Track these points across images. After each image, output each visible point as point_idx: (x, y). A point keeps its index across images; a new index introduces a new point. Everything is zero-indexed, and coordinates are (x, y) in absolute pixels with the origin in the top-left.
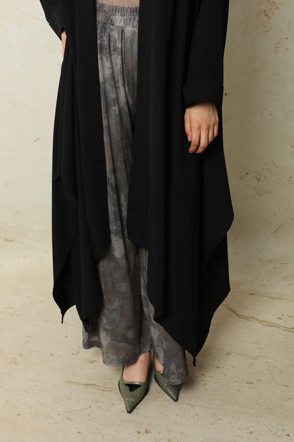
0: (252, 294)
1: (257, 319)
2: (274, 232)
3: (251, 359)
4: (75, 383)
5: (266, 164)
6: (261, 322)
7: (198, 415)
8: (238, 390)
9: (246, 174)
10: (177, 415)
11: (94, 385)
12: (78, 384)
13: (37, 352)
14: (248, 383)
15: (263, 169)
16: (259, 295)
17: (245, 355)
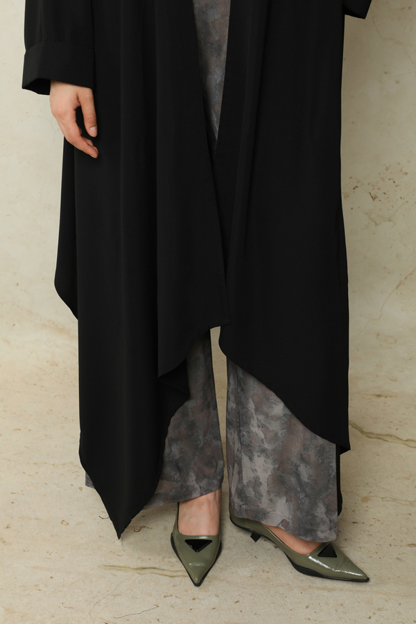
0: (379, 396)
1: (399, 438)
2: (397, 287)
3: (406, 504)
4: (119, 568)
5: (387, 169)
6: (407, 443)
7: (342, 605)
8: (397, 558)
9: (354, 189)
10: (307, 607)
11: (154, 568)
12: (125, 568)
13: (36, 519)
14: (410, 545)
15: (383, 179)
16: (391, 397)
17: (394, 500)
